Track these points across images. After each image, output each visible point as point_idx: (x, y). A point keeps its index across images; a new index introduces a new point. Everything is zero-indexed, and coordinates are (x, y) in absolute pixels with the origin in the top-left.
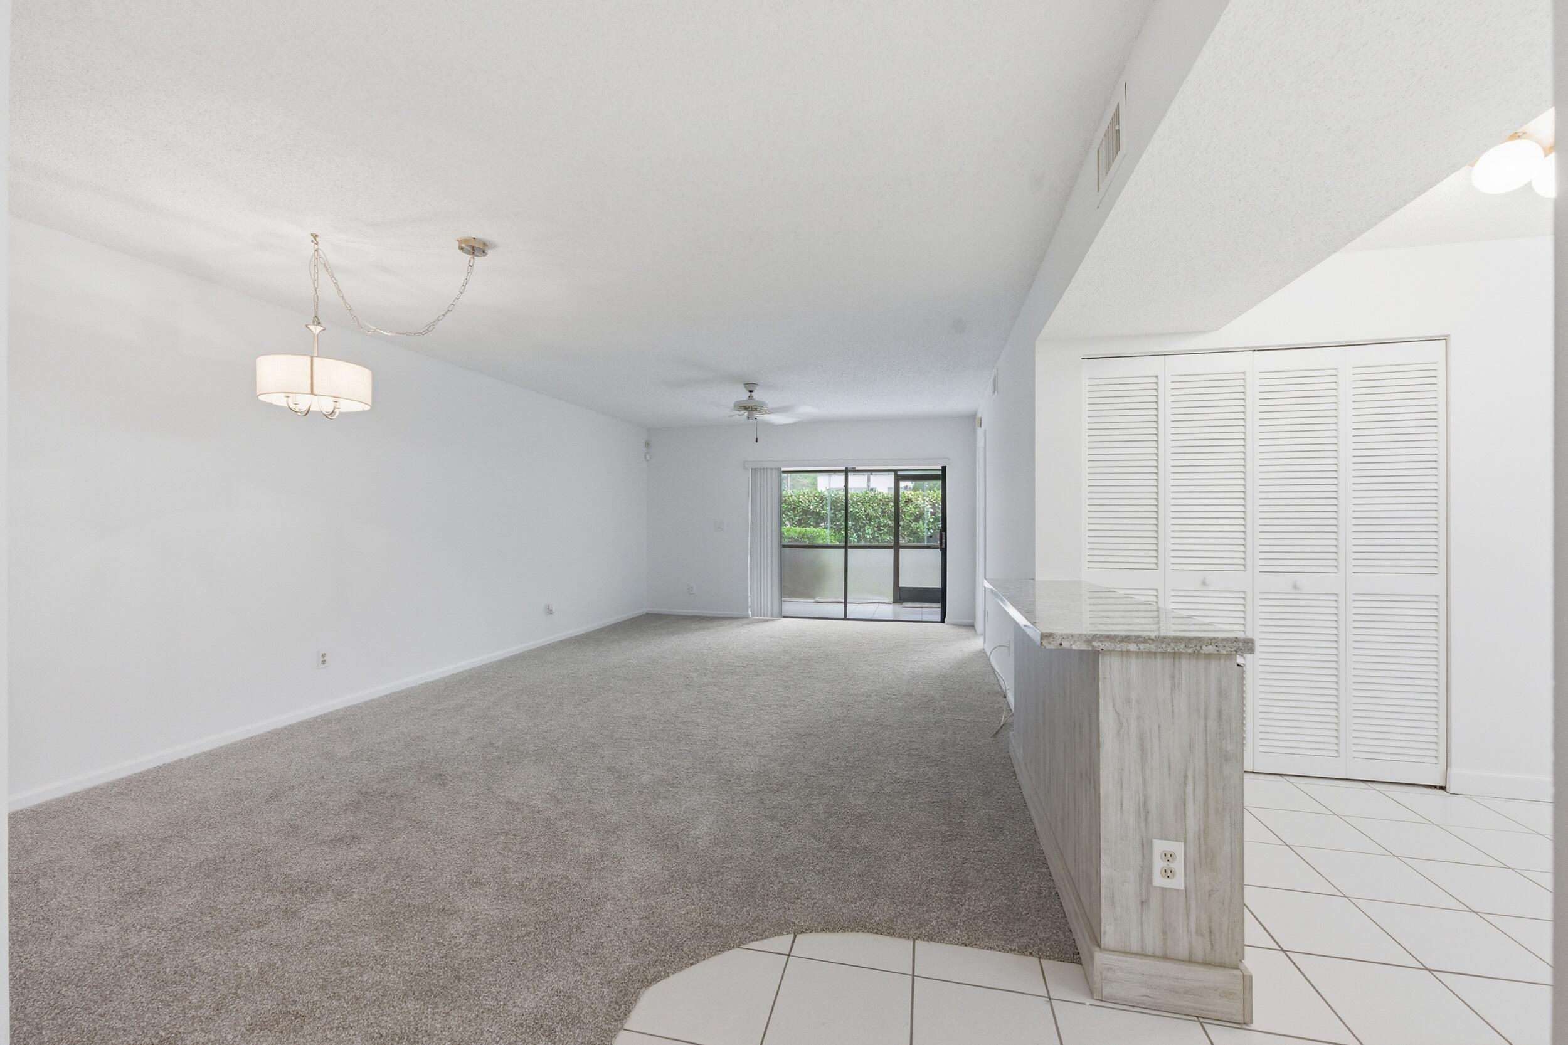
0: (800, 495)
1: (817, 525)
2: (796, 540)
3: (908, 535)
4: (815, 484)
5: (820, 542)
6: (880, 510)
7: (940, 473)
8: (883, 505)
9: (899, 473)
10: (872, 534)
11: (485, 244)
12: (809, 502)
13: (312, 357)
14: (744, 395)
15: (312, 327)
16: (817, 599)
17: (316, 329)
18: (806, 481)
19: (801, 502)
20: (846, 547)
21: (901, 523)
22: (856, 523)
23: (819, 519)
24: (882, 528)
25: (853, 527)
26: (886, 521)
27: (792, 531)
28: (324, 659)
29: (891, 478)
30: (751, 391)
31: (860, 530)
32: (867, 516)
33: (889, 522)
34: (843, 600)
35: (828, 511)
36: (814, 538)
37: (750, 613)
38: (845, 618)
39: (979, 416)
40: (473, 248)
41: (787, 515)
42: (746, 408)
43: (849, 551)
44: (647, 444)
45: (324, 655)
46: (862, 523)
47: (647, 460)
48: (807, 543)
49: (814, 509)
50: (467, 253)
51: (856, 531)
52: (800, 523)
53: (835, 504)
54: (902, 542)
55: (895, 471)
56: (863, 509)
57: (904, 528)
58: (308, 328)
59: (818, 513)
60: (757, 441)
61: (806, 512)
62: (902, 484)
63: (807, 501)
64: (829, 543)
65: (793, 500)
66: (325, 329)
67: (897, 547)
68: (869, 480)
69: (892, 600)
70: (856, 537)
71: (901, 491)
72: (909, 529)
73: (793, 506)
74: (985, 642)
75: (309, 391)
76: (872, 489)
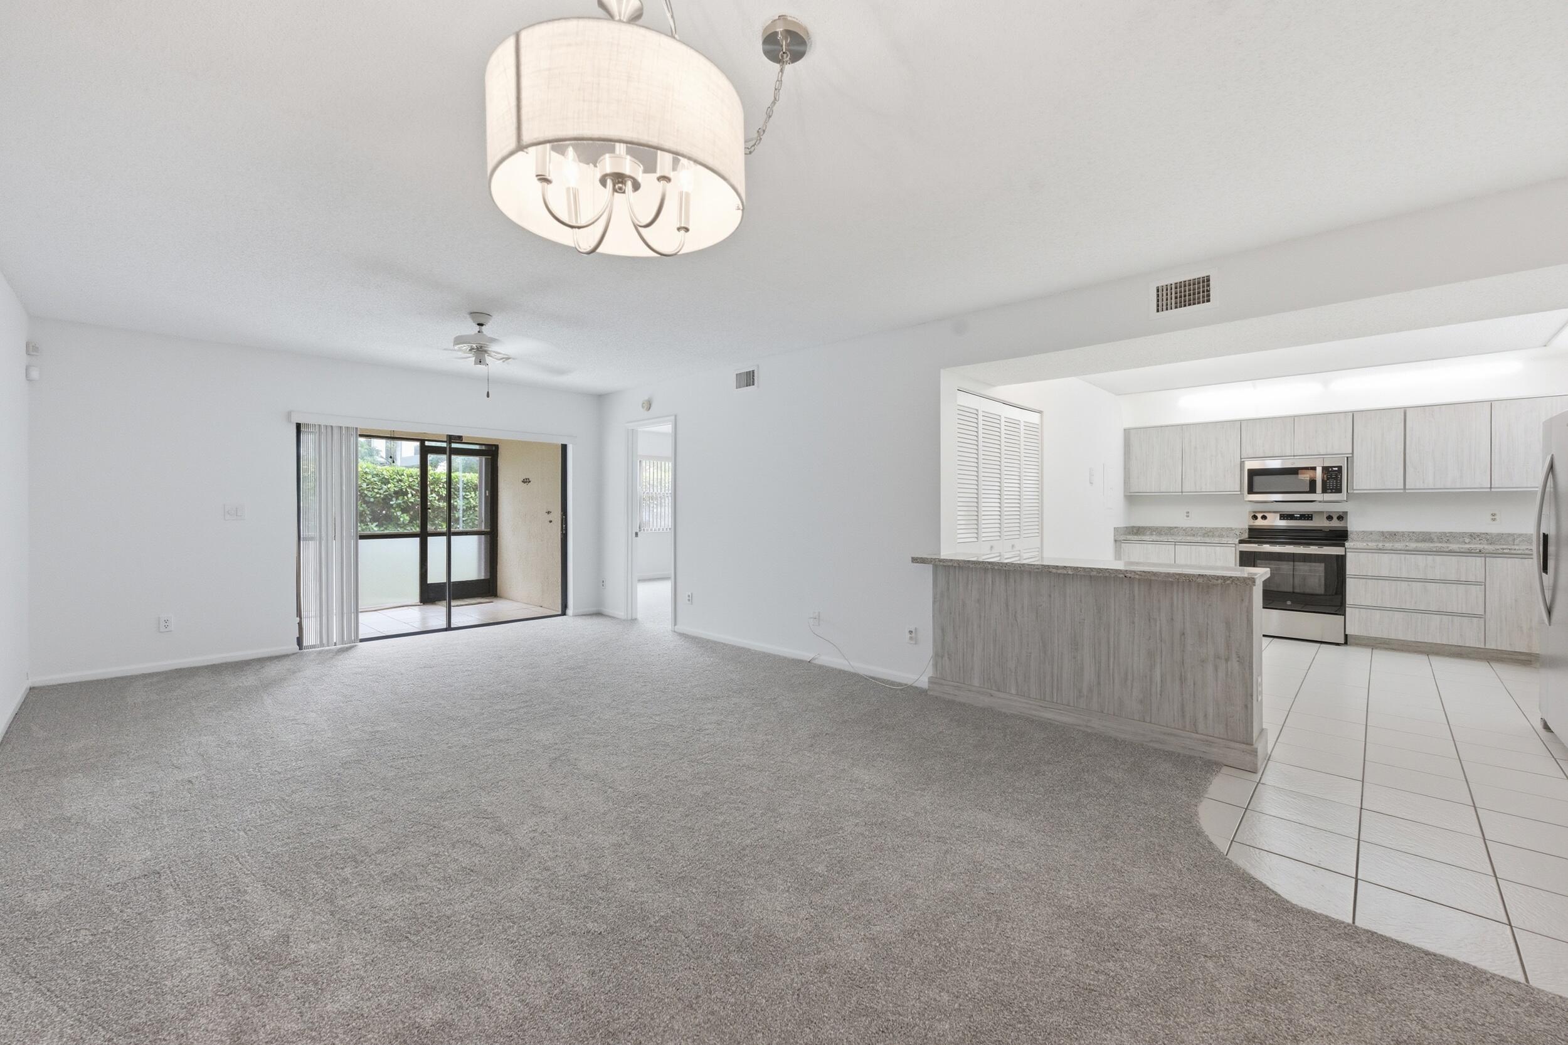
3: (431, 518)
30: (480, 325)
38: (449, 628)
47: (31, 380)
54: (430, 528)
55: (422, 441)
67: (423, 536)
71: (429, 466)
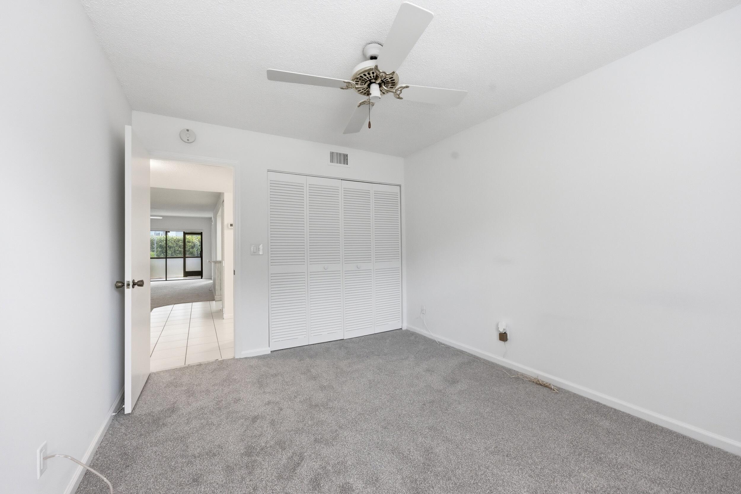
3: (189, 253)
7: (200, 232)
9: (186, 232)
20: (166, 258)
21: (186, 249)
26: (178, 248)
29: (182, 233)
33: (180, 248)
34: (165, 277)
38: (166, 280)
51: (170, 252)
57: (187, 251)
62: (186, 236)
67: (184, 257)
69: (183, 276)
70: (170, 254)
72: (189, 251)
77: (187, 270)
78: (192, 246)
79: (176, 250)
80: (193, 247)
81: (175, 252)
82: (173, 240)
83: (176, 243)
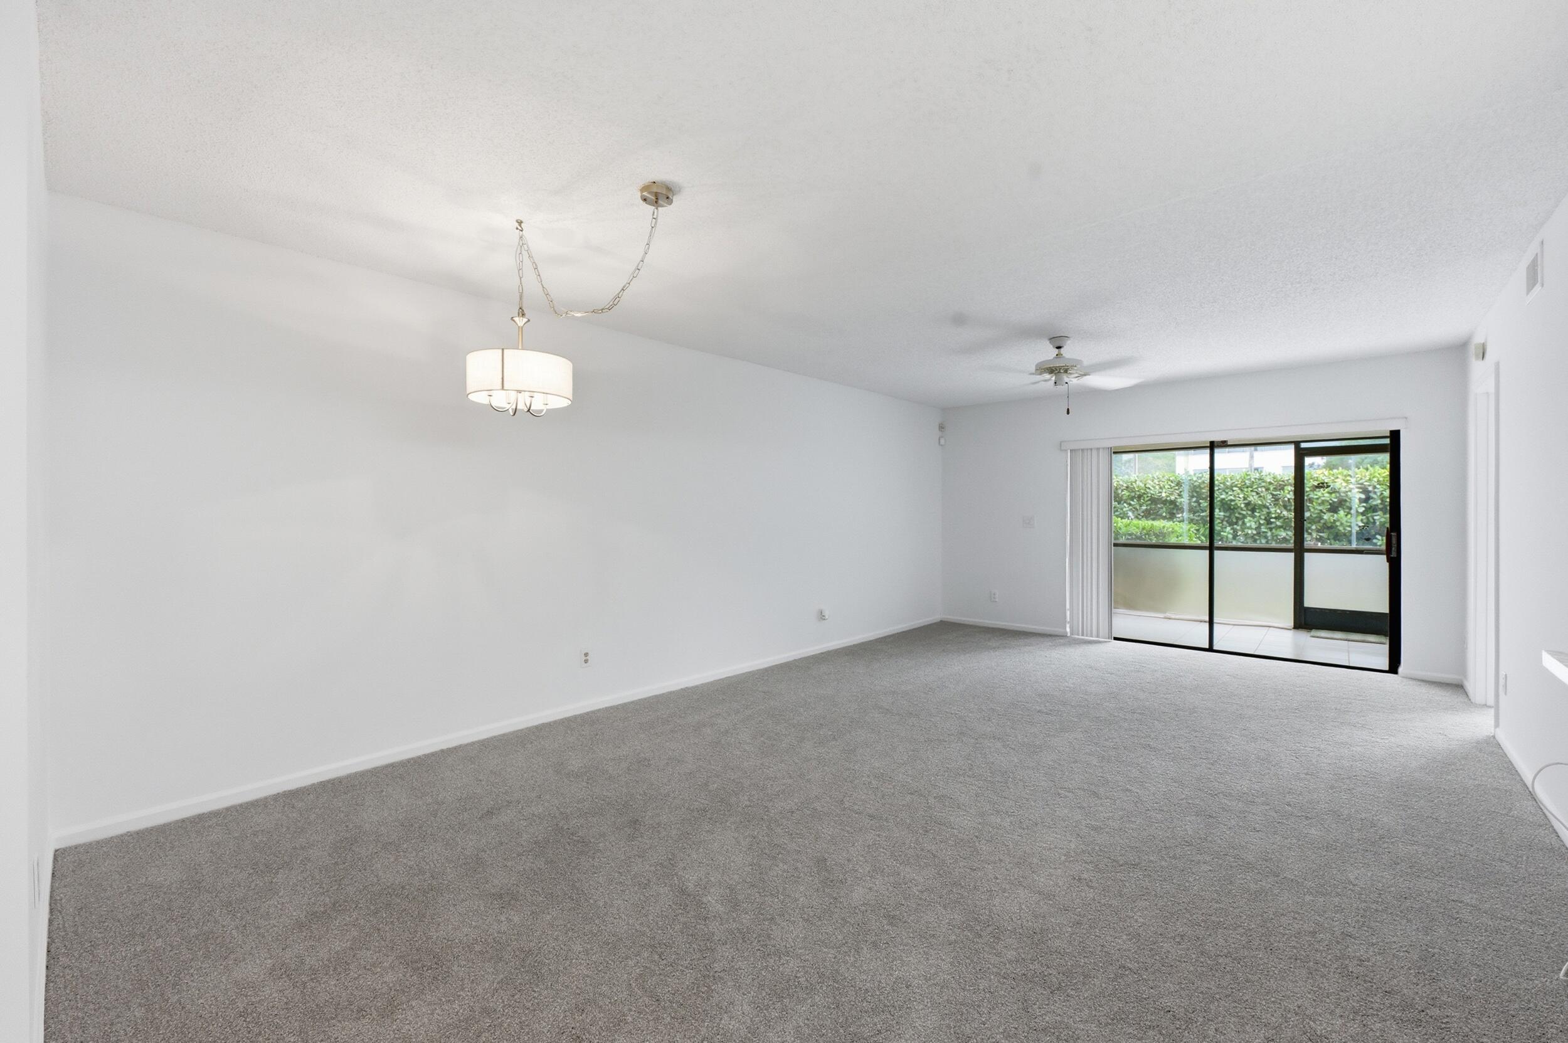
0: (1147, 480)
1: (1171, 516)
2: (1140, 538)
3: (1318, 531)
4: (1172, 468)
5: (1173, 540)
6: (1270, 497)
7: (1387, 441)
8: (1275, 489)
9: (1303, 445)
10: (1256, 529)
11: (669, 189)
12: (1161, 488)
13: (503, 349)
14: (1048, 353)
15: (516, 319)
16: (1168, 615)
17: (520, 321)
18: (1159, 463)
19: (1149, 488)
20: (1212, 549)
21: (1307, 514)
22: (1230, 515)
23: (1172, 509)
24: (1272, 520)
25: (1226, 519)
26: (1278, 511)
27: (1132, 525)
28: (587, 658)
29: (1289, 453)
30: (1059, 348)
31: (1236, 523)
32: (1247, 505)
33: (1285, 513)
34: (1207, 618)
35: (1184, 501)
36: (1164, 535)
37: (1068, 630)
38: (1211, 649)
39: (1478, 339)
40: (657, 195)
41: (1130, 504)
42: (1051, 371)
43: (1217, 553)
44: (942, 427)
45: (586, 655)
46: (1240, 514)
47: (942, 445)
48: (1154, 541)
49: (1167, 496)
50: (650, 204)
51: (1231, 524)
52: (1147, 515)
53: (1198, 490)
54: (1309, 542)
55: (1297, 444)
56: (1241, 496)
57: (1312, 521)
58: (514, 321)
59: (1173, 502)
60: (1068, 413)
61: (1154, 501)
62: (1308, 461)
63: (1157, 487)
64: (1186, 541)
65: (1138, 487)
66: (529, 321)
67: (1299, 550)
68: (1252, 457)
69: (1292, 624)
70: (1232, 531)
71: (1307, 471)
72: (1319, 522)
73: (1138, 493)
74: (1497, 725)
75: (500, 387)
76: (1256, 469)
77: (1308, 603)
78: (1330, 504)
79: (1273, 516)
80: (1337, 507)
81: (1268, 522)
82: (1263, 484)
83: (1273, 495)
